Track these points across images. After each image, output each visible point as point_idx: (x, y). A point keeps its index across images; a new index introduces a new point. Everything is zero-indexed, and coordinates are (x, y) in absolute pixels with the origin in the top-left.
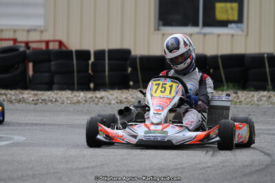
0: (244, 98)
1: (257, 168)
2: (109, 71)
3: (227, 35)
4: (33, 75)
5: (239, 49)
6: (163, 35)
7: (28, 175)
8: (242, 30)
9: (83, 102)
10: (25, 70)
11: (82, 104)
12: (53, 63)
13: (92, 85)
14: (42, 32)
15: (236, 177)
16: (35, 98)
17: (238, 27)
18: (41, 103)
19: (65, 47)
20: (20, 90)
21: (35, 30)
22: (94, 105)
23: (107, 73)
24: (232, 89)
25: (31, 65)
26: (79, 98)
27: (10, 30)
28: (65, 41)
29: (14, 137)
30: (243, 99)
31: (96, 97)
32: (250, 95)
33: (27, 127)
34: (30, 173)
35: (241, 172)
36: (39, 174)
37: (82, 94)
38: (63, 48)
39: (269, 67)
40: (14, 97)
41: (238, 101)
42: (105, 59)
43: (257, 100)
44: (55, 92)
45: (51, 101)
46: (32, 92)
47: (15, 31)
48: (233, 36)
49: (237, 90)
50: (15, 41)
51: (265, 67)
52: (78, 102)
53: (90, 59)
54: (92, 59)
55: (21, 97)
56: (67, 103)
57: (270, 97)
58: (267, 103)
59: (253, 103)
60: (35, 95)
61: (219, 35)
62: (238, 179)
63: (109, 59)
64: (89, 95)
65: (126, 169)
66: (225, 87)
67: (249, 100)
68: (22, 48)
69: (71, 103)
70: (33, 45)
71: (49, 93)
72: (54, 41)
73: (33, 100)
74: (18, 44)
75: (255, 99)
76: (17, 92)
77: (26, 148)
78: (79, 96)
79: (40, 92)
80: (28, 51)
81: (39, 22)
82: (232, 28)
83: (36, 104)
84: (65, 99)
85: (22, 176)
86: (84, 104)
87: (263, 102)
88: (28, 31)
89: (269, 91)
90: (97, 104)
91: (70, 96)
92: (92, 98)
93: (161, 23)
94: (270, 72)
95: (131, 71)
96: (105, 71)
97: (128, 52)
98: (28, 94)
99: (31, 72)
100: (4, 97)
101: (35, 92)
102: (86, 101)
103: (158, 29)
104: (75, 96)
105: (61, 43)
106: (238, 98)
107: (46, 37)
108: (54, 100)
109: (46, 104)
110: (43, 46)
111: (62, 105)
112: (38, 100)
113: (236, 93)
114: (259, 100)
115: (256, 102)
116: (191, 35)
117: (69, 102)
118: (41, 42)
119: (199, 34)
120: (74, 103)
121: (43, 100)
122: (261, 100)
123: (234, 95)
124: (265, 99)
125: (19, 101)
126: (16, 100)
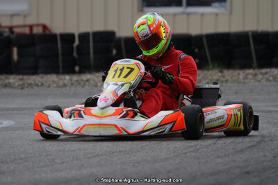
0: (230, 76)
1: (249, 145)
2: (95, 53)
3: (211, 14)
4: (18, 61)
5: (223, 28)
7: (21, 159)
8: (226, 9)
9: (69, 85)
10: (10, 55)
11: (68, 88)
12: (38, 47)
13: (77, 68)
14: (25, 16)
15: (229, 154)
16: (21, 83)
17: (222, 6)
18: (27, 87)
19: (50, 31)
20: (8, 76)
21: (18, 15)
22: (81, 88)
23: (92, 55)
25: (15, 50)
26: (65, 82)
28: (48, 24)
29: (3, 121)
30: (229, 78)
31: (82, 80)
32: (236, 74)
33: (15, 112)
34: (23, 156)
35: (233, 149)
36: (32, 157)
37: (67, 77)
38: (47, 32)
39: (254, 44)
41: (224, 80)
42: (89, 42)
43: (244, 79)
44: (41, 76)
45: (37, 85)
46: (18, 77)
48: (217, 15)
49: (223, 68)
51: (249, 45)
52: (65, 85)
53: (74, 41)
54: (77, 42)
55: (7, 81)
56: (54, 87)
57: (256, 75)
58: (253, 81)
59: (239, 81)
60: (21, 79)
61: (202, 15)
62: (231, 156)
63: (94, 42)
64: (75, 78)
65: (118, 150)
66: (211, 67)
67: (235, 78)
68: (7, 33)
69: (57, 87)
70: (17, 30)
71: (35, 77)
72: (38, 25)
73: (19, 85)
74: (2, 30)
75: (241, 77)
76: (3, 77)
77: (16, 132)
78: (65, 79)
79: (25, 77)
80: (12, 36)
81: (21, 7)
82: (216, 7)
83: (22, 88)
84: (51, 83)
85: (15, 159)
86: (70, 87)
87: (249, 80)
88: (12, 16)
89: (254, 68)
90: (83, 87)
91: (56, 79)
92: (77, 81)
93: (145, 4)
95: (116, 53)
96: (89, 53)
97: (112, 34)
98: (14, 79)
99: (15, 57)
101: (21, 77)
102: (72, 84)
103: (141, 10)
104: (61, 79)
105: (45, 27)
106: (224, 76)
107: (30, 21)
108: (40, 84)
109: (32, 88)
110: (27, 31)
111: (48, 89)
112: (24, 84)
113: (221, 72)
114: (245, 78)
115: (242, 81)
116: (175, 15)
117: (55, 85)
118: (24, 26)
119: (183, 13)
120: (60, 87)
121: (29, 85)
122: (247, 78)
123: (220, 74)
124: (250, 76)
125: (5, 86)
126: (2, 85)
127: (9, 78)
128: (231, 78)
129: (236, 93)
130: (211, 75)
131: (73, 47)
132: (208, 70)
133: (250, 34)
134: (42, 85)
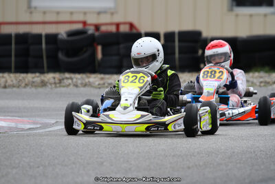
2: (180, 53)
4: (102, 59)
6: (237, 15)
10: (94, 54)
12: (122, 46)
14: (112, 14)
16: (102, 82)
18: (107, 87)
19: (136, 28)
20: (89, 75)
21: (105, 12)
23: (177, 55)
25: (99, 48)
27: (80, 13)
28: (136, 23)
38: (134, 31)
40: (79, 82)
42: (174, 41)
46: (99, 76)
47: (85, 13)
50: (85, 23)
54: (162, 42)
55: (87, 80)
60: (102, 79)
63: (179, 41)
68: (91, 30)
70: (103, 28)
71: (116, 77)
72: (125, 23)
73: (99, 84)
74: (88, 27)
76: (84, 76)
79: (107, 76)
80: (96, 33)
81: (109, 4)
83: (100, 88)
88: (99, 13)
93: (234, 3)
95: (202, 54)
96: (174, 53)
97: (199, 34)
98: (95, 78)
99: (99, 55)
100: (70, 81)
101: (102, 76)
103: (231, 10)
105: (132, 26)
107: (117, 19)
110: (113, 29)
112: (104, 84)
116: (265, 15)
118: (111, 24)
119: (273, 14)
121: (110, 84)
125: (85, 85)
126: (82, 84)
127: (89, 77)
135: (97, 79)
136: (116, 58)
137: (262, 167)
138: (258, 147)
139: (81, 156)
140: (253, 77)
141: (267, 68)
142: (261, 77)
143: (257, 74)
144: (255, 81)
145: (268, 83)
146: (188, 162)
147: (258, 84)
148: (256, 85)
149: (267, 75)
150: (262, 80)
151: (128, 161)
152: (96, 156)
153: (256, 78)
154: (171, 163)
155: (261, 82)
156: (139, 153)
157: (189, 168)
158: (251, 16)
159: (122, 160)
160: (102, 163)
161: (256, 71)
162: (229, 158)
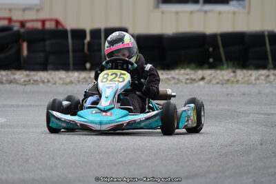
0: (242, 77)
3: (229, 12)
4: (27, 56)
6: (163, 13)
8: (244, 7)
9: (76, 82)
10: (19, 50)
11: (73, 85)
12: (47, 43)
13: (88, 65)
14: (38, 10)
16: (27, 79)
17: (240, 5)
18: (33, 84)
19: (61, 25)
20: (14, 72)
21: (31, 9)
24: (231, 68)
25: (25, 45)
26: (72, 79)
27: (5, 9)
28: (62, 20)
30: (240, 78)
32: (248, 74)
37: (76, 74)
38: (60, 28)
39: (270, 45)
40: (5, 78)
41: (235, 80)
42: (100, 38)
43: (255, 80)
44: (49, 72)
45: (43, 82)
46: (25, 72)
47: (10, 10)
48: (234, 13)
49: (236, 68)
50: (10, 20)
51: (265, 45)
52: (71, 82)
53: (85, 37)
54: (88, 38)
55: (12, 77)
56: (60, 84)
57: (268, 76)
58: (264, 82)
59: (250, 82)
60: (27, 75)
61: (220, 13)
64: (83, 75)
66: (225, 66)
67: (246, 79)
68: (16, 27)
69: (63, 84)
70: (29, 25)
71: (42, 73)
72: (51, 20)
73: (25, 81)
74: (13, 24)
75: (253, 78)
76: (9, 72)
78: (73, 76)
79: (33, 73)
80: (22, 30)
82: (234, 5)
83: (25, 85)
84: (57, 80)
86: (76, 85)
87: (260, 81)
88: (24, 10)
89: (269, 69)
91: (63, 76)
92: (85, 78)
93: (160, 1)
94: (271, 50)
96: (100, 50)
98: (20, 74)
99: (25, 52)
101: (28, 72)
102: (79, 81)
103: (157, 7)
104: (69, 76)
105: (57, 22)
106: (235, 76)
107: (42, 16)
108: (46, 80)
109: (38, 84)
110: (39, 25)
111: (54, 86)
112: (30, 81)
113: (234, 72)
114: (257, 79)
115: (254, 82)
116: (191, 13)
117: (61, 82)
118: (37, 21)
119: (199, 11)
120: (67, 84)
121: (35, 81)
122: (258, 79)
123: (232, 74)
124: (263, 78)
125: (10, 82)
126: (7, 81)
127: (14, 74)
128: (242, 79)
129: (244, 94)
130: (223, 76)
131: (84, 43)
132: (221, 69)
133: (266, 33)
134: (48, 81)
135: (21, 76)
136: (42, 55)
137: (188, 164)
138: (184, 144)
139: (6, 153)
140: (178, 74)
141: (193, 65)
142: (187, 74)
143: (182, 71)
144: (181, 78)
145: (194, 80)
146: (114, 159)
147: (184, 81)
148: (182, 82)
149: (192, 72)
150: (188, 77)
151: (53, 158)
152: (21, 153)
153: (182, 75)
154: (97, 160)
155: (187, 79)
156: (65, 150)
157: (115, 165)
158: (177, 13)
159: (47, 156)
160: (27, 160)
161: (182, 68)
162: (155, 155)
